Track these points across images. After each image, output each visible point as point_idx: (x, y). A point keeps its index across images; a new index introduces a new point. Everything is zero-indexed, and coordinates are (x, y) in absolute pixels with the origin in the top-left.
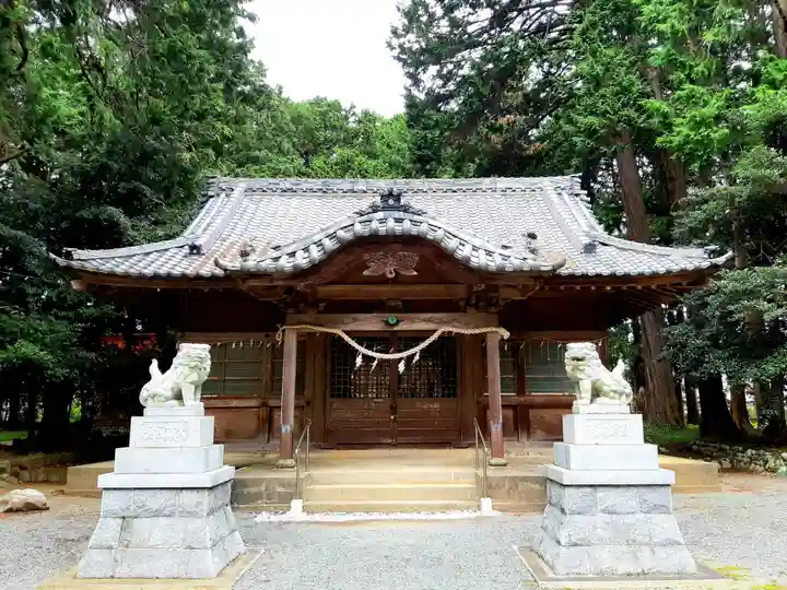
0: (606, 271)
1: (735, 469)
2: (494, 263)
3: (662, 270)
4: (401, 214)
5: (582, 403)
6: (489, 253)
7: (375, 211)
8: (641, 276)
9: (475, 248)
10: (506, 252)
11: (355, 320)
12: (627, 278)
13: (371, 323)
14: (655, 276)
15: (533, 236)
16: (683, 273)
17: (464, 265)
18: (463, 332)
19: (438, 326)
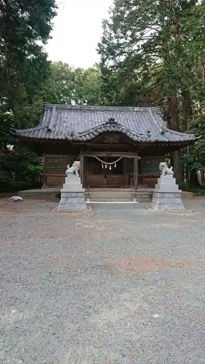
0: (167, 140)
1: (197, 195)
2: (139, 139)
3: (182, 140)
4: (115, 125)
5: (163, 176)
6: (137, 136)
7: (107, 124)
8: (176, 142)
9: (134, 135)
10: (142, 136)
11: (99, 153)
12: (173, 142)
13: (104, 154)
14: (180, 142)
15: (149, 132)
16: (188, 141)
17: (131, 140)
18: (128, 157)
19: (122, 155)
